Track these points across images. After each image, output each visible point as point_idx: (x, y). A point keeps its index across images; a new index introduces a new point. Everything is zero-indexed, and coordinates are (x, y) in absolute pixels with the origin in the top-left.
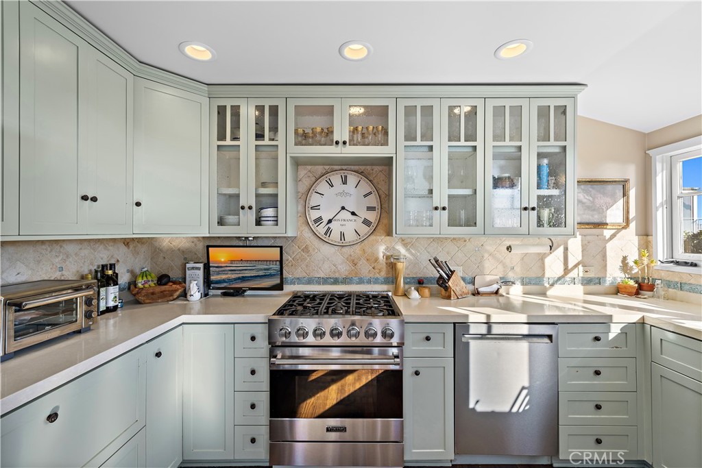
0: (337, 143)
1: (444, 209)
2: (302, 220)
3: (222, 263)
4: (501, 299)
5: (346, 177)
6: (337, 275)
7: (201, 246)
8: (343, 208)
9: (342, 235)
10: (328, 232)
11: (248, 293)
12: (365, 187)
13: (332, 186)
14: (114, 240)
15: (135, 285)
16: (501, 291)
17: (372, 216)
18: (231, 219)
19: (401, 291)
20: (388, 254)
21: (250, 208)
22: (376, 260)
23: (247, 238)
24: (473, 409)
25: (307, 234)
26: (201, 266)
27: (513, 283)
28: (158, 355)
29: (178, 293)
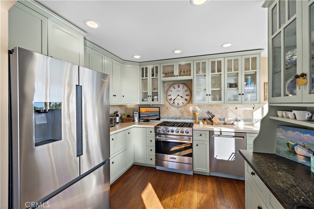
0: (175, 76)
1: (210, 95)
2: (166, 99)
3: (143, 112)
4: (234, 126)
5: (179, 85)
6: (177, 117)
7: (138, 107)
8: (178, 95)
9: (178, 104)
10: (174, 103)
11: (151, 121)
12: (186, 88)
13: (175, 88)
14: (117, 105)
15: (122, 117)
16: (234, 123)
17: (188, 98)
18: (145, 99)
19: (197, 122)
20: (193, 110)
21: (150, 96)
22: (189, 112)
23: (150, 105)
24: (216, 158)
25: (167, 104)
26: (138, 113)
27: (240, 121)
28: (129, 133)
29: (132, 120)
